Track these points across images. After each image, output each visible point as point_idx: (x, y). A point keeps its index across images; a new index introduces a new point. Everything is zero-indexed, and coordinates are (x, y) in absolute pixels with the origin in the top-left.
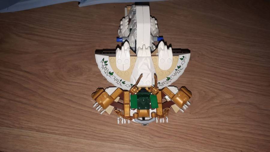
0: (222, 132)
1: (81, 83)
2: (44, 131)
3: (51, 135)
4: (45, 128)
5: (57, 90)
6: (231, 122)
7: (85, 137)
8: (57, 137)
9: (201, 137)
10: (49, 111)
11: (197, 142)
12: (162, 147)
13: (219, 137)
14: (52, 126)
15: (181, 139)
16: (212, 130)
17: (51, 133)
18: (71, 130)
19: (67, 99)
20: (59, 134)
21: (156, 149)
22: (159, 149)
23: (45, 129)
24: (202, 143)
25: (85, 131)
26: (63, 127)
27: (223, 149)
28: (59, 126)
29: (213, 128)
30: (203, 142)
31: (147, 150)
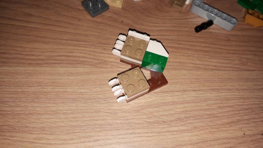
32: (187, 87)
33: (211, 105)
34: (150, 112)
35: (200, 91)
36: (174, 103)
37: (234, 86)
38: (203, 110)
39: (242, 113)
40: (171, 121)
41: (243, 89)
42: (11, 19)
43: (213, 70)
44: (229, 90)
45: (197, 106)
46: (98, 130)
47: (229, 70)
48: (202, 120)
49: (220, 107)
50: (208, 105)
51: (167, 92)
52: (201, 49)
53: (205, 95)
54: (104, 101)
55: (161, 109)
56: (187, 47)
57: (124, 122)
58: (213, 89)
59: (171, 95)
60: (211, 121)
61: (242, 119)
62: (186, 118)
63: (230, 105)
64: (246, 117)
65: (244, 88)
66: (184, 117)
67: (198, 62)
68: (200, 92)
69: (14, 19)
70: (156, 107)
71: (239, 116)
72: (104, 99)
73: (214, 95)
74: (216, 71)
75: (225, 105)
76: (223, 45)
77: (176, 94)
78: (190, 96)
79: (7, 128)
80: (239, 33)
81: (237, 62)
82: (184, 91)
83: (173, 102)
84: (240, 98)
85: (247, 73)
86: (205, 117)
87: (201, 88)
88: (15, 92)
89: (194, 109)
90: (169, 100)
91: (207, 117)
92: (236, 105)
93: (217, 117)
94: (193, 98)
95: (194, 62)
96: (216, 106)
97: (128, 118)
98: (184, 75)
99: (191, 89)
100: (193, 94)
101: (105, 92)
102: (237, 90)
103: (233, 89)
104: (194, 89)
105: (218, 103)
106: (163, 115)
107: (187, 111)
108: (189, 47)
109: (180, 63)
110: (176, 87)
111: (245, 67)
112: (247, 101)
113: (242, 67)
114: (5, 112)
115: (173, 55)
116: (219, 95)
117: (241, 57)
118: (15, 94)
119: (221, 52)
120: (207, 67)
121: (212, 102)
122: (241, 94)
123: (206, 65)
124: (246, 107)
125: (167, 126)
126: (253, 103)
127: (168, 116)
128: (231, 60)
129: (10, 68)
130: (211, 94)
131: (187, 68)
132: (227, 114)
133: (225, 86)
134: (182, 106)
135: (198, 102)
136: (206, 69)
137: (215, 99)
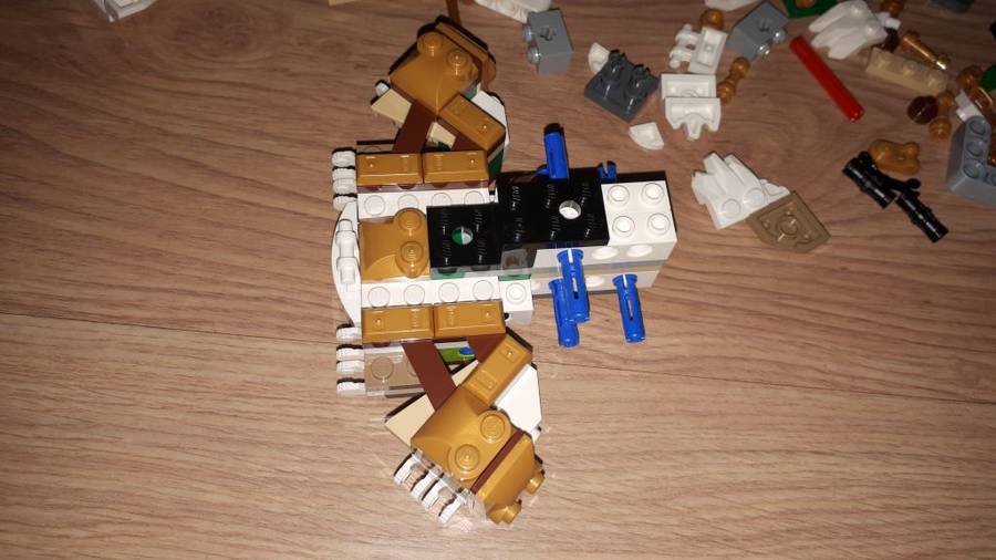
0: (942, 280)
1: (244, 85)
2: (71, 312)
3: (105, 330)
4: (76, 296)
5: (125, 120)
6: (974, 237)
7: (282, 328)
8: (141, 335)
9: (848, 305)
10: (88, 217)
11: (830, 329)
12: (668, 360)
13: (927, 302)
14: (110, 286)
15: (754, 321)
16: (894, 272)
17: (108, 320)
18: (211, 302)
19: (178, 159)
20: (148, 323)
21: (639, 367)
22: (654, 368)
23: (71, 299)
24: (854, 334)
25: (281, 301)
26: (166, 291)
27: (954, 357)
28: (146, 284)
29: (898, 266)
30: (856, 327)
31: (596, 377)
32: (799, 440)
33: (863, 499)
34: (689, 508)
35: (833, 455)
36: (757, 486)
37: (934, 447)
38: (837, 512)
39: (952, 531)
40: (749, 539)
41: (960, 459)
42: (295, 194)
43: (873, 392)
44: (919, 457)
45: (824, 499)
46: (544, 546)
47: (922, 398)
48: (834, 542)
49: (887, 509)
50: (853, 499)
51: (741, 451)
52: (844, 325)
53: (847, 470)
54: (562, 463)
55: (720, 502)
56: (802, 318)
57: (614, 530)
58: (869, 453)
59: (750, 462)
60: (860, 547)
61: (949, 547)
62: (788, 531)
63: (915, 502)
64: (960, 544)
65: (962, 454)
66: (783, 528)
67: (832, 367)
68: (833, 460)
69: (304, 196)
70: (708, 495)
71: (942, 538)
72: (562, 460)
73: (872, 469)
74: (884, 399)
75: (905, 503)
76: (909, 318)
77: (765, 461)
78: (805, 468)
79: (296, 521)
80: (961, 282)
81: (949, 374)
82: (789, 452)
83: (755, 483)
84: (949, 486)
85: (976, 409)
86: (844, 533)
87: (838, 447)
88: (316, 420)
89: (814, 507)
90: (745, 478)
91: (849, 534)
92: (936, 506)
93: (878, 536)
94: (811, 475)
95: (819, 364)
96: (876, 502)
97: (629, 519)
98: (791, 404)
99: (809, 447)
100: (813, 462)
101: (564, 439)
102: (942, 459)
103: (929, 456)
104: (816, 449)
105: (884, 497)
106: (725, 520)
107: (793, 512)
108: (808, 319)
109: (778, 363)
110: (769, 438)
111: (970, 393)
112: (969, 495)
113: (961, 391)
114: (290, 477)
115: (760, 337)
116: (888, 470)
117: (961, 359)
118: (315, 424)
119: (903, 340)
120: (858, 383)
121: (865, 490)
122: (953, 472)
123: (853, 377)
124: (964, 513)
125: (737, 552)
126: (986, 502)
127: (741, 524)
128: (929, 365)
129: (298, 348)
130: (864, 465)
131: (799, 383)
132: (908, 531)
133: (906, 444)
134: (780, 496)
135: (827, 488)
136: (853, 390)
137: (874, 481)
